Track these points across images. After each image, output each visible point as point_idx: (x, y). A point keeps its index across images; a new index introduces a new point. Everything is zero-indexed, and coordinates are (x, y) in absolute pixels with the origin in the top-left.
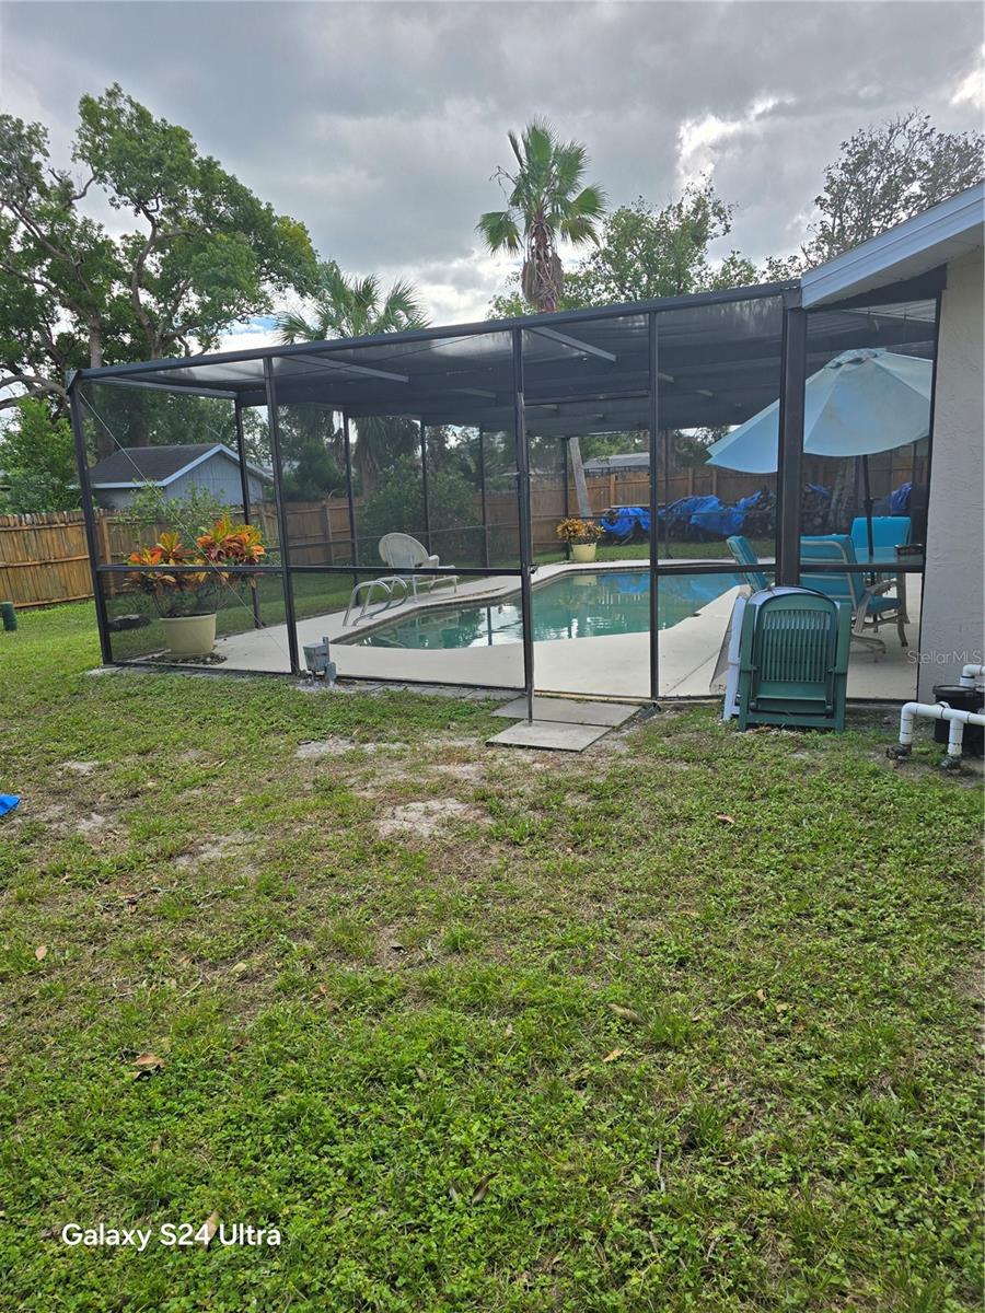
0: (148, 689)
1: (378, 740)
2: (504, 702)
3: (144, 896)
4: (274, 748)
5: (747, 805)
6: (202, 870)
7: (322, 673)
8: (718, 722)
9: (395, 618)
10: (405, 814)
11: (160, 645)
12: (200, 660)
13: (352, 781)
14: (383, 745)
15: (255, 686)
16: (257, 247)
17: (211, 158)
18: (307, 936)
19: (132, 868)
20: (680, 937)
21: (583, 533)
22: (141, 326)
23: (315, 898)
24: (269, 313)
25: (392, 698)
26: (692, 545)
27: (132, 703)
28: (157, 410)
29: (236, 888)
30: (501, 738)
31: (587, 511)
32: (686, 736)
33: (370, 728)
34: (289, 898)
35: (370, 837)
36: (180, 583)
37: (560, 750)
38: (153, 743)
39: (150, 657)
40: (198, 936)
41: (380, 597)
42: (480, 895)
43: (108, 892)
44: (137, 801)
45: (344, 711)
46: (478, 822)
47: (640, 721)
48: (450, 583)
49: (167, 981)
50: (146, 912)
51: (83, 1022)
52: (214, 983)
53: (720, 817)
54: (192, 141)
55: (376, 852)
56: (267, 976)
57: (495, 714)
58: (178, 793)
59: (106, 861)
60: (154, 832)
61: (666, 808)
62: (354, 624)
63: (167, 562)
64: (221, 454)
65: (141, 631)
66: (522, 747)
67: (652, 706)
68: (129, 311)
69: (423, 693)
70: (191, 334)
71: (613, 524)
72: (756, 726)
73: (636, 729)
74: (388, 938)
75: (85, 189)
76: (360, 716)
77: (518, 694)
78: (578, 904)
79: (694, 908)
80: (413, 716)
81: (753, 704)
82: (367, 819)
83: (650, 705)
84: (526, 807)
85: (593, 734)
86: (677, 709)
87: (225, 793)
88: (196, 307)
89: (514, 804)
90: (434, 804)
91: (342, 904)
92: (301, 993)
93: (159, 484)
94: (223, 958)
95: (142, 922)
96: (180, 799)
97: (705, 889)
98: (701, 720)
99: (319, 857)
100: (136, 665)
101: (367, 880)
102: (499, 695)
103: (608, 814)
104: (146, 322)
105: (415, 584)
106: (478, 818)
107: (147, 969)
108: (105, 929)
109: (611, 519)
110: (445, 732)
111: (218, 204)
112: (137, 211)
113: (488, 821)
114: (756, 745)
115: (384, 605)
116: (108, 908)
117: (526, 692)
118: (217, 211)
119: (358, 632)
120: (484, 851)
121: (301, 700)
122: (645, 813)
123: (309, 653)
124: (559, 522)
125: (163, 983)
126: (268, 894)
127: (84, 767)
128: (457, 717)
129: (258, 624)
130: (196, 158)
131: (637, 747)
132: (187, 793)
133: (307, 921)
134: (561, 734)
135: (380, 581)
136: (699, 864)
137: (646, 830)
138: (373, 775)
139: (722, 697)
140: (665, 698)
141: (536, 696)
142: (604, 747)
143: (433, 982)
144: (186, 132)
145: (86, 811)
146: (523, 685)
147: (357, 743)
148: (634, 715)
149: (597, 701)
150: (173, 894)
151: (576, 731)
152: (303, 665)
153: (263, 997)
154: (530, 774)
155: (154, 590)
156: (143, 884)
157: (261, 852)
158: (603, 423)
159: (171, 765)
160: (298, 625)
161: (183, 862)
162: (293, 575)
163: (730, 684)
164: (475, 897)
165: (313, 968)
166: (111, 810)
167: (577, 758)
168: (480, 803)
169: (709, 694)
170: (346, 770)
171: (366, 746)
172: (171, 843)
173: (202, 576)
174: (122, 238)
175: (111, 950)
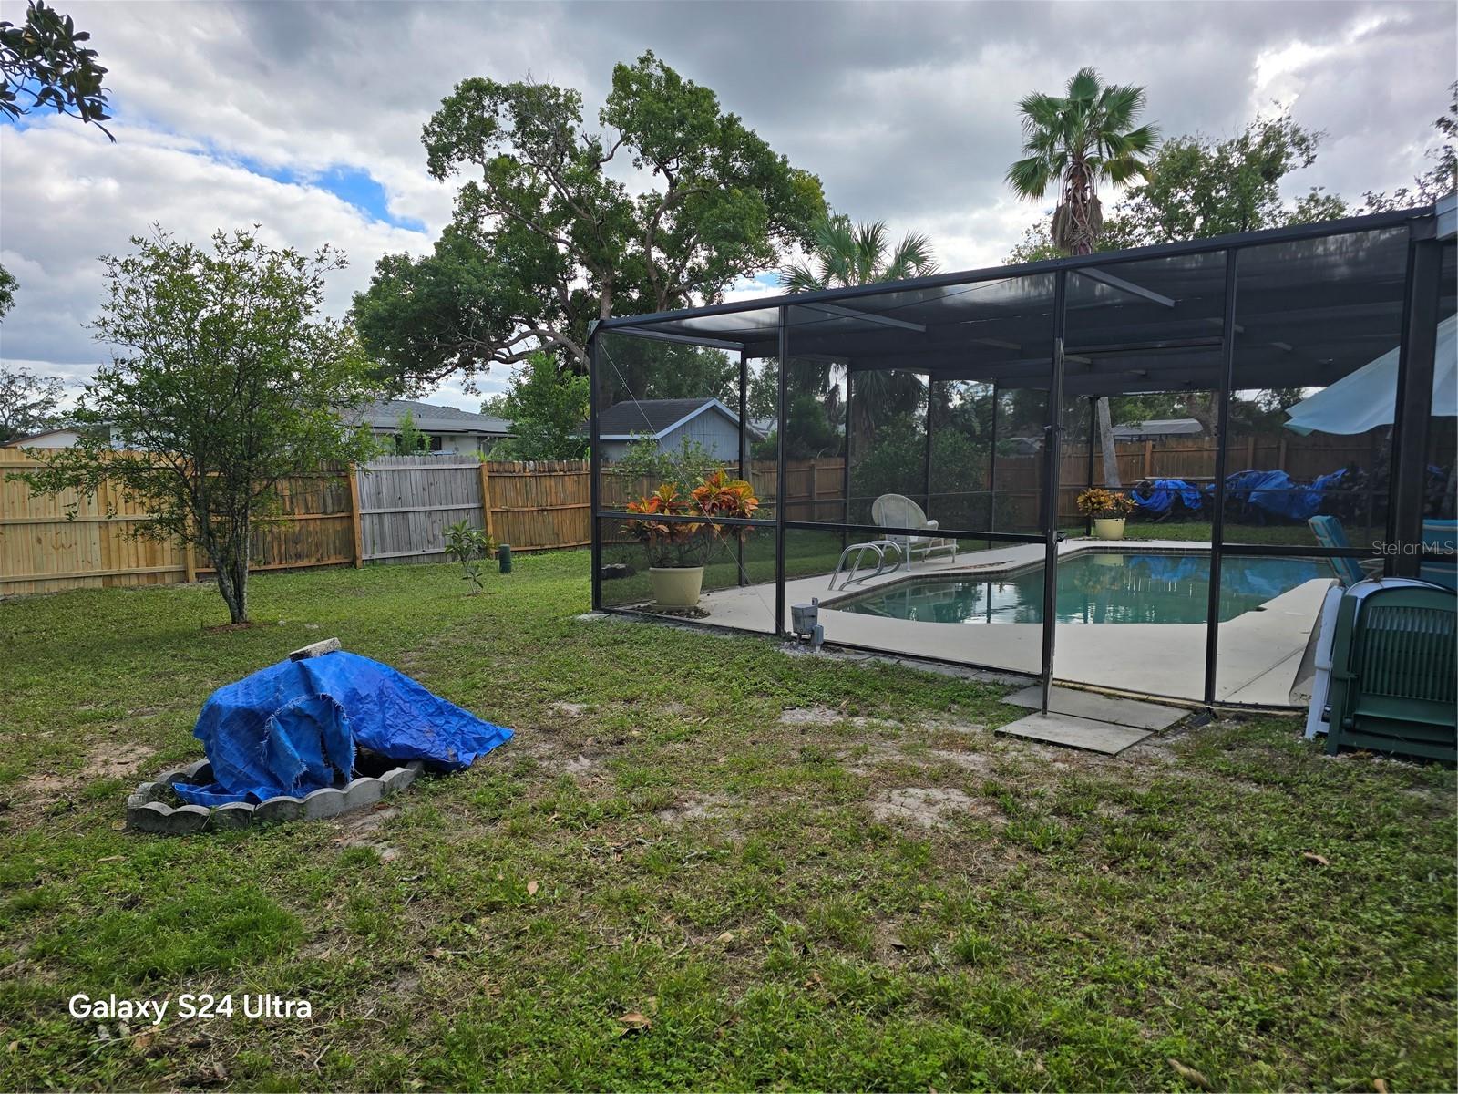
0: (635, 638)
1: (870, 715)
2: (1015, 689)
3: (629, 846)
4: (757, 710)
5: (1345, 846)
6: (686, 828)
7: (807, 636)
8: (1298, 739)
9: (885, 586)
10: (902, 799)
11: (646, 595)
12: (685, 613)
13: (842, 755)
14: (875, 721)
15: (739, 644)
16: (768, 201)
17: (732, 115)
18: (797, 915)
19: (618, 815)
20: (1261, 994)
21: (1109, 505)
22: (649, 281)
23: (806, 875)
24: (774, 267)
25: (884, 670)
26: (1249, 528)
27: (618, 650)
28: (657, 364)
29: (722, 852)
30: (1014, 728)
31: (1115, 482)
32: (1254, 752)
33: (860, 700)
34: (778, 872)
35: (864, 818)
36: (672, 534)
37: (1089, 750)
38: (638, 692)
39: (636, 606)
40: (684, 896)
41: (870, 562)
42: (995, 903)
43: (596, 835)
44: (623, 748)
45: (832, 679)
46: (990, 819)
47: (1190, 728)
48: (947, 553)
49: (652, 939)
50: (631, 863)
51: (572, 965)
52: (698, 950)
53: (1307, 855)
54: (716, 100)
55: (873, 835)
56: (757, 951)
57: (1005, 700)
58: (662, 745)
59: (593, 804)
60: (639, 782)
61: (1232, 835)
62: (841, 589)
63: (663, 511)
64: (714, 408)
65: (627, 580)
66: (1040, 741)
67: (1205, 712)
68: (640, 267)
69: (920, 669)
70: (696, 289)
71: (1146, 499)
72: (1351, 749)
73: (1184, 737)
74: (887, 935)
75: (613, 152)
76: (849, 686)
77: (1031, 681)
78: (1119, 933)
79: (1279, 962)
80: (908, 692)
81: (1348, 721)
82: (858, 798)
83: (1204, 710)
84: (1049, 811)
85: (1128, 736)
86: (1239, 718)
87: (710, 750)
88: (703, 262)
89: (1033, 805)
90: (936, 793)
91: (834, 887)
92: (793, 977)
93: (652, 437)
94: (709, 924)
95: (628, 873)
96: (664, 751)
97: (1291, 941)
98: (1274, 735)
99: (808, 832)
100: (623, 613)
101: (862, 866)
102: (1009, 680)
103: (1155, 832)
104: (654, 278)
105: (908, 551)
106: (989, 815)
107: (633, 922)
108: (592, 873)
109: (1145, 491)
110: (946, 715)
111: (735, 160)
112: (657, 170)
113: (1000, 821)
114: (1353, 773)
115: (873, 572)
116: (595, 853)
117: (1042, 679)
118: (733, 167)
119: (845, 598)
120: (998, 853)
121: (785, 663)
122: (1203, 838)
123: (797, 614)
124: (1078, 493)
125: (648, 939)
126: (756, 863)
127: (573, 709)
128: (959, 699)
129: (742, 582)
130: (718, 116)
131: (1189, 758)
132: (671, 746)
133: (798, 899)
134: (1088, 732)
135: (873, 544)
136: (1282, 908)
137: (1206, 856)
138: (866, 751)
139: (1305, 710)
140: (1223, 704)
141: (1054, 685)
142: (1144, 753)
143: (943, 991)
144: (711, 92)
145: (574, 753)
146: (1039, 671)
147: (845, 715)
148: (1184, 719)
149: (1133, 699)
150: (659, 848)
151: (1107, 731)
152: (789, 626)
153: (752, 973)
154: (1051, 774)
155: (648, 539)
156: (628, 833)
157: (746, 818)
158: (1145, 380)
159: (656, 716)
160: (787, 584)
161: (668, 816)
162: (787, 530)
163: (1316, 695)
164: (990, 903)
165: (806, 951)
166: (597, 755)
167: (1110, 763)
168: (991, 799)
169: (1288, 704)
170: (834, 742)
171: (855, 719)
172: (656, 796)
173: (695, 526)
174: (640, 197)
175: (596, 896)
